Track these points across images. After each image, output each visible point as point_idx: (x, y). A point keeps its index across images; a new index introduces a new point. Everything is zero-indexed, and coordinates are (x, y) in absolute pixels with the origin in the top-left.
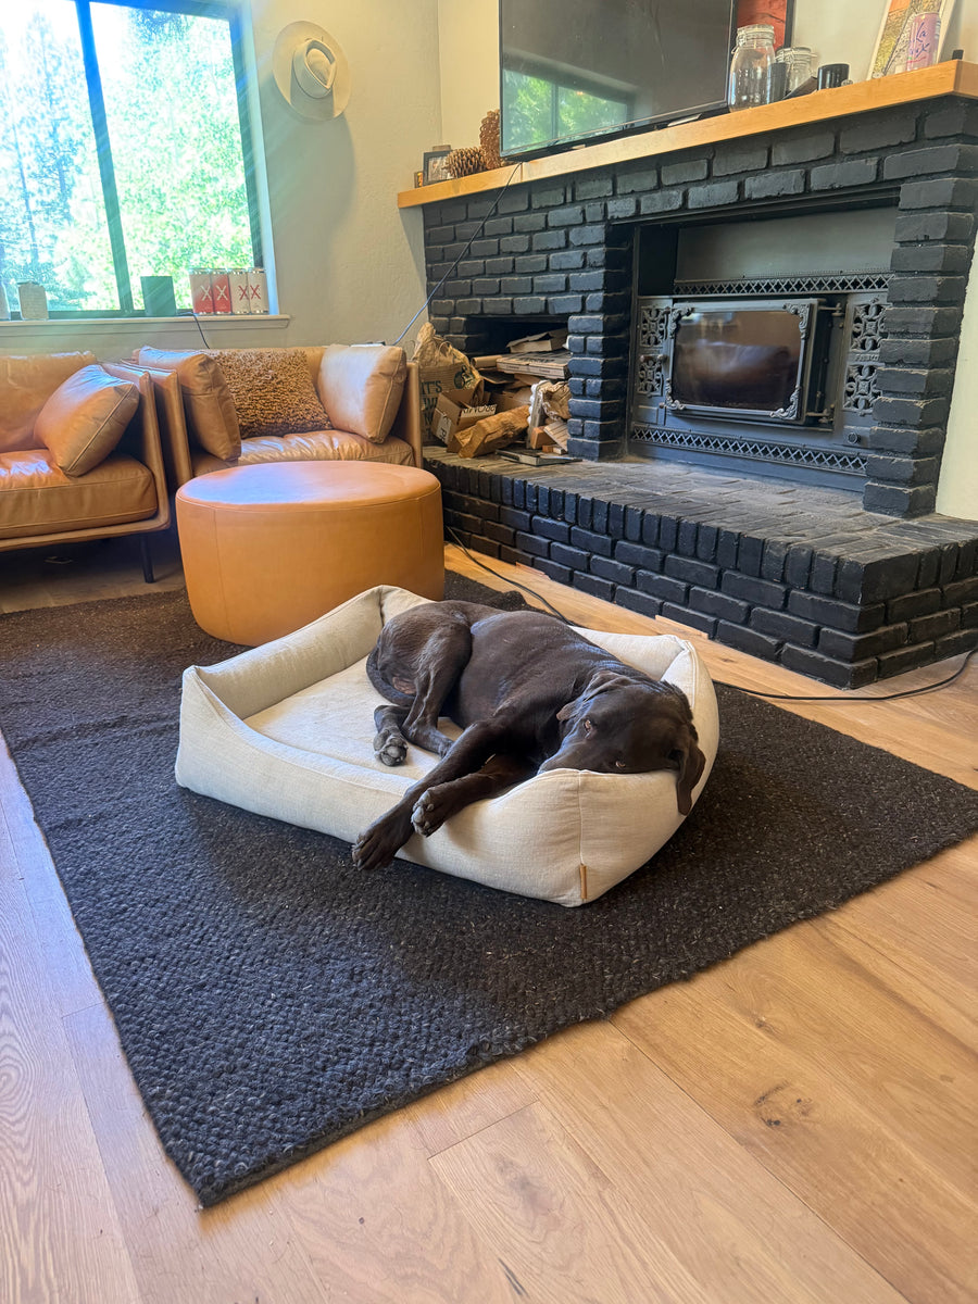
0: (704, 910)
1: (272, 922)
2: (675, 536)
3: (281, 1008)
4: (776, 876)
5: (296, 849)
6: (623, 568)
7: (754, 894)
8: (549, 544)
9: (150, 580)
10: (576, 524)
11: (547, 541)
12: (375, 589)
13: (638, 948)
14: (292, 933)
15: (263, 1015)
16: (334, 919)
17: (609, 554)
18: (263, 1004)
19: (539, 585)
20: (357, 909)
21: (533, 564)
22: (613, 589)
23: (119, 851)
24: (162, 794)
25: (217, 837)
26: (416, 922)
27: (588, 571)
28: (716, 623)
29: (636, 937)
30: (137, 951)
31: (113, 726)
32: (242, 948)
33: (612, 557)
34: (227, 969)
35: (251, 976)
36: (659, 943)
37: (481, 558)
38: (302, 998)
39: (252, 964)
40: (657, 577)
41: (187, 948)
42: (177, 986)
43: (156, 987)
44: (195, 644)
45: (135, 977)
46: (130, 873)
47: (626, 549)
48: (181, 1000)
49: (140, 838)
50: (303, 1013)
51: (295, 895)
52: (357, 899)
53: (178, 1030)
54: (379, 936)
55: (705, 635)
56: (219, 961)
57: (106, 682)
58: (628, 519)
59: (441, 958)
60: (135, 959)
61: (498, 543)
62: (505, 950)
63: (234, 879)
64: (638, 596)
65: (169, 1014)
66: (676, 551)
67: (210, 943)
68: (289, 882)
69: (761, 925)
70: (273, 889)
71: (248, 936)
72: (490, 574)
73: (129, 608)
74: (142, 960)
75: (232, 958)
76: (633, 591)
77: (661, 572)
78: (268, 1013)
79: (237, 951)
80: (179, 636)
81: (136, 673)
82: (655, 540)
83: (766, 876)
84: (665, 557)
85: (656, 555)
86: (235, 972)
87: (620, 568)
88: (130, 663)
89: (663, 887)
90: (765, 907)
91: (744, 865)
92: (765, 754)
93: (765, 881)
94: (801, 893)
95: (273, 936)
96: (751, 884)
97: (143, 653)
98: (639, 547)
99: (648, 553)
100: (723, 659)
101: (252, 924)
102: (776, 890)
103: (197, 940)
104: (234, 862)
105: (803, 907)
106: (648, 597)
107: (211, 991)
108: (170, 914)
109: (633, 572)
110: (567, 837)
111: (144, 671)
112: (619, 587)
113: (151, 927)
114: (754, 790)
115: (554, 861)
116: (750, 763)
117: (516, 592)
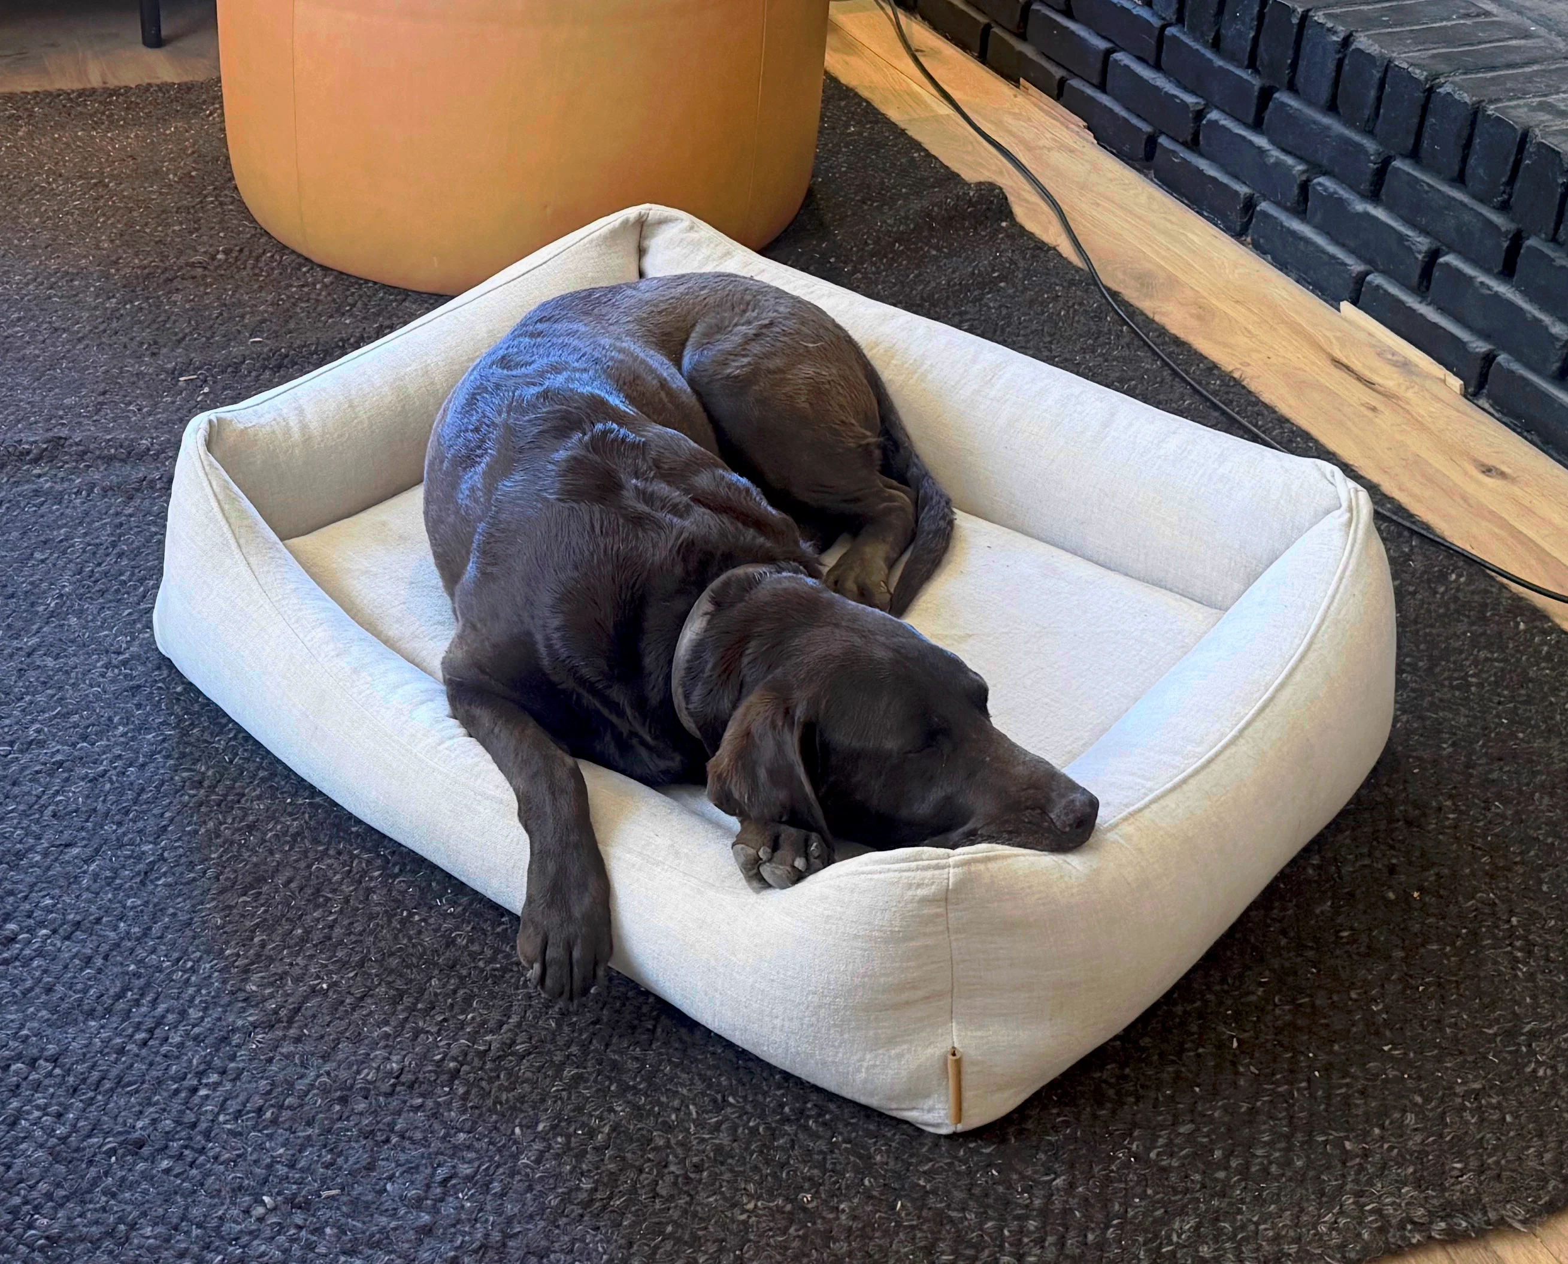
0: (1221, 1175)
1: (290, 1021)
2: (1416, 120)
3: (281, 1228)
4: (1410, 1119)
5: (364, 849)
6: (1278, 164)
7: (1345, 1157)
8: (1108, 53)
9: (155, 40)
10: (1180, 20)
11: (1102, 45)
12: (631, 213)
13: (1040, 1242)
14: (325, 1057)
15: (245, 1239)
16: (416, 1037)
17: (1250, 119)
18: (247, 1212)
19: (1058, 158)
20: (463, 1025)
21: (1059, 92)
22: (1249, 205)
23: (16, 790)
24: (116, 660)
25: (212, 788)
26: (577, 1079)
27: (1193, 144)
28: (1489, 359)
29: (1044, 1213)
30: (25, 1040)
31: (36, 461)
32: (223, 1072)
33: (1257, 126)
34: (190, 1117)
35: (233, 1142)
36: (1090, 1237)
37: (935, 53)
38: (324, 1214)
39: (238, 1114)
40: (1360, 206)
41: (121, 1051)
42: (89, 1136)
43: (51, 1133)
44: (227, 252)
45: (15, 1104)
46: (31, 849)
47: (1292, 119)
48: (93, 1172)
49: (60, 764)
50: (322, 1250)
51: (344, 964)
52: (468, 1000)
53: (82, 1239)
54: (498, 1101)
55: (1456, 383)
56: (177, 1092)
57: (33, 333)
58: (1306, 47)
59: (614, 1178)
60: (19, 1057)
61: (982, 19)
62: (751, 1187)
63: (231, 899)
64: (1307, 241)
65: (67, 1198)
66: (1414, 155)
67: (165, 1049)
68: (338, 931)
69: (1336, 1239)
70: (304, 940)
71: (239, 1046)
72: (945, 110)
73: (97, 124)
74: (33, 1063)
75: (203, 1092)
76: (1296, 225)
77: (1374, 196)
78: (254, 1234)
79: (214, 1078)
80: (197, 221)
81: (97, 317)
82: (1367, 112)
83: (1387, 1115)
84: (1386, 162)
85: (1366, 152)
86: (203, 1126)
87: (1272, 160)
88: (87, 287)
89: (1138, 1099)
90: (1359, 1194)
91: (1343, 1077)
92: (1494, 776)
93: (1382, 1127)
94: (1456, 1173)
95: (288, 1056)
96: (1347, 1130)
97: (116, 262)
98: (1326, 120)
99: (1348, 141)
100: (1483, 465)
101: (251, 1019)
102: (1399, 1154)
103: (141, 1036)
104: (237, 858)
105: (1447, 1211)
106: (1332, 249)
107: (152, 1159)
108: (99, 962)
109: (1304, 178)
110: (920, 994)
111: (114, 315)
112: (1264, 206)
113: (59, 988)
114: (1432, 878)
115: (891, 1041)
116: (1450, 797)
117: (992, 187)
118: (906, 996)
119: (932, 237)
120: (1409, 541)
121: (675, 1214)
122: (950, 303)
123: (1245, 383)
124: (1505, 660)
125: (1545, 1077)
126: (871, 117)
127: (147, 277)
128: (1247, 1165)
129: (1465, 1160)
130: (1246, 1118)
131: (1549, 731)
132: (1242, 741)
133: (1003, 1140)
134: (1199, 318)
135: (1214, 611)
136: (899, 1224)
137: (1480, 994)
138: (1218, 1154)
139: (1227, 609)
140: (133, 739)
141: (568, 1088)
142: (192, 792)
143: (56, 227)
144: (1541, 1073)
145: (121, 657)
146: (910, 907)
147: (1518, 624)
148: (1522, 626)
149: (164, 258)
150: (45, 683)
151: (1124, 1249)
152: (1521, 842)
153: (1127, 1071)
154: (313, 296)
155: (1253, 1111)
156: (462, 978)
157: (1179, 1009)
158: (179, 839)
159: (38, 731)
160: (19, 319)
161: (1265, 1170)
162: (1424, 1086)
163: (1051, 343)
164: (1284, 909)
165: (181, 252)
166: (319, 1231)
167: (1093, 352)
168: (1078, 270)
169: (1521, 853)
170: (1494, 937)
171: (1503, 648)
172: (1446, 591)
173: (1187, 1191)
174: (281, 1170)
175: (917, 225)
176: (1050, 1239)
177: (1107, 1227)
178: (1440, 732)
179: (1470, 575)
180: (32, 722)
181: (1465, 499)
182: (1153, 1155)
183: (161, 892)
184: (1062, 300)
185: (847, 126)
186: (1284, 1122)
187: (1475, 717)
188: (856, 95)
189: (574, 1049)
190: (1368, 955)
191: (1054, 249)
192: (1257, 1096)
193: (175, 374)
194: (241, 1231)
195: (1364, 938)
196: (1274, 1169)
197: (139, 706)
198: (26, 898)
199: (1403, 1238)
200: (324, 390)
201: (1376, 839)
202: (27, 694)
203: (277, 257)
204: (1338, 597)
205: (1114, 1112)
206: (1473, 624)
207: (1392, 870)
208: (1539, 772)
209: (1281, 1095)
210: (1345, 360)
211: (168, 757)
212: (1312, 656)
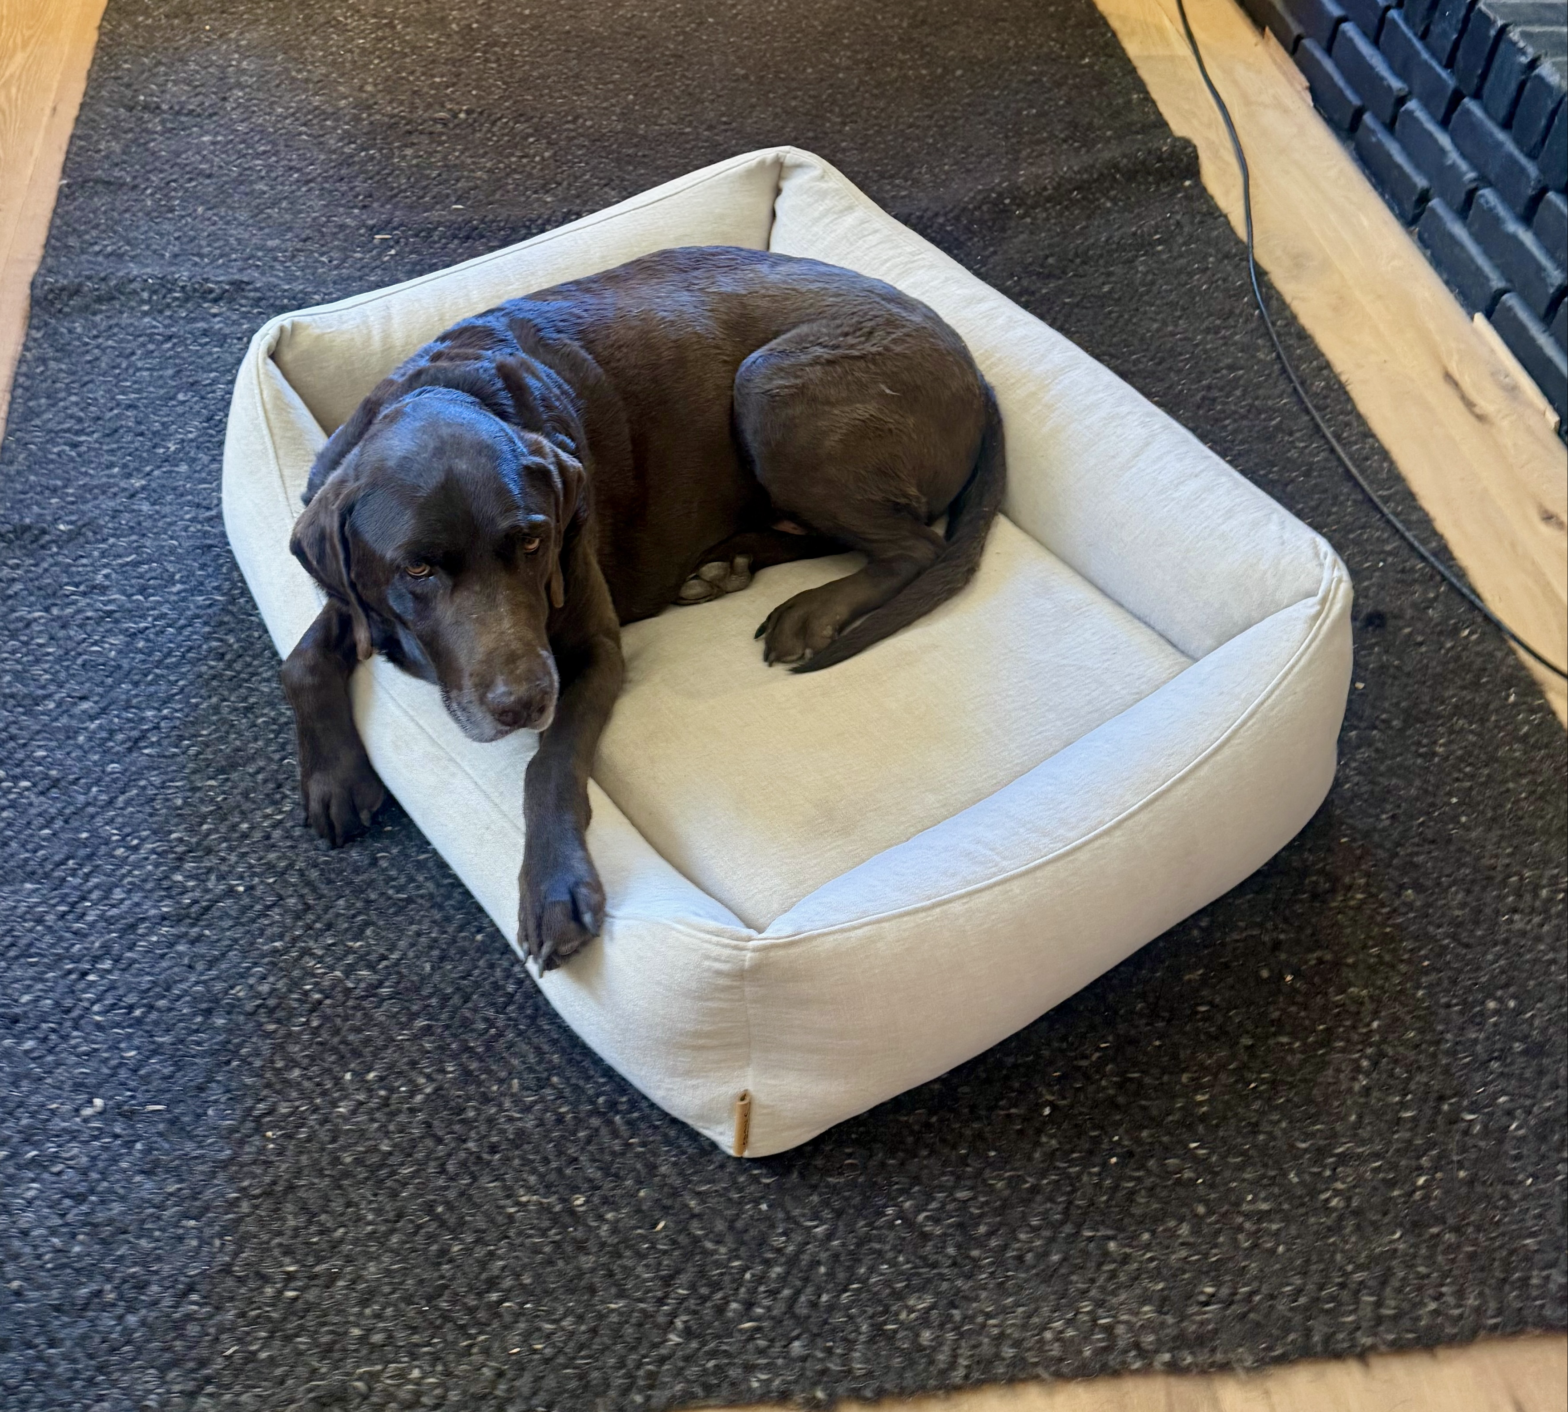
0: (975, 1253)
1: (197, 919)
3: (99, 1134)
4: (1184, 1230)
6: (1453, 166)
7: (1103, 1260)
8: (1340, 21)
10: (1400, 6)
11: (1337, 12)
13: (775, 1294)
17: (1441, 117)
19: (1270, 118)
21: (1293, 48)
22: (1424, 198)
23: (62, 633)
26: (425, 1032)
27: (1390, 127)
29: (792, 1262)
31: (215, 301)
32: (117, 961)
33: (1445, 125)
34: (68, 1002)
36: (824, 1298)
39: (111, 1008)
40: (1513, 226)
41: (40, 920)
44: (469, 112)
46: (50, 696)
47: (1474, 126)
49: (109, 613)
51: (269, 869)
52: (363, 927)
55: (1553, 418)
56: (68, 974)
57: (271, 168)
62: (533, 1180)
63: (199, 781)
64: (1462, 246)
67: (77, 926)
68: (279, 833)
70: (245, 836)
71: (142, 936)
72: (1185, 50)
76: (1457, 229)
77: (1525, 221)
78: (74, 1135)
79: (107, 964)
80: (458, 75)
81: (331, 161)
82: (1535, 138)
83: (1162, 1221)
84: (1544, 191)
85: (1528, 177)
86: (75, 1013)
87: (1449, 162)
88: (335, 128)
89: (932, 1152)
90: (1100, 1304)
91: (1138, 1169)
92: (1420, 859)
93: (1153, 1233)
94: (1202, 1298)
95: (181, 955)
96: (1117, 1229)
97: (369, 107)
98: (1501, 136)
99: (1515, 162)
100: (1546, 511)
101: (165, 909)
102: (1157, 1268)
103: (63, 908)
104: (222, 739)
105: (1180, 1342)
106: (1482, 261)
107: (20, 1038)
108: (58, 824)
109: (1473, 185)
110: (715, 1042)
111: (348, 161)
112: (1435, 203)
113: (14, 845)
114: (1313, 962)
115: (688, 1074)
116: (1368, 875)
117: (1187, 143)
118: (701, 1042)
119: (1112, 188)
120: (1438, 586)
121: (451, 1195)
122: (1101, 262)
123: (1349, 388)
124: (1479, 735)
125: (1335, 1209)
126: (1109, 51)
127: (391, 127)
128: (1005, 1247)
129: (1218, 1285)
130: (1024, 1196)
131: (1494, 819)
132: (1118, 833)
133: (788, 1171)
134: (1335, 309)
135: (1183, 659)
136: (653, 1247)
137: (1309, 1101)
138: (982, 1229)
139: (1196, 660)
140: (184, 600)
141: (415, 1038)
142: (213, 663)
143: (334, 63)
144: (1334, 1202)
145: (208, 514)
146: (706, 974)
147: (1508, 696)
148: (1512, 698)
149: (413, 108)
150: (132, 528)
151: (851, 1318)
152: (1416, 938)
153: (934, 1119)
154: (528, 169)
155: (1035, 1190)
156: (368, 902)
157: (1010, 1060)
158: (181, 710)
159: (106, 576)
160: (265, 152)
161: (1020, 1259)
162: (1213, 1196)
163: (1180, 318)
164: (1153, 971)
165: (429, 106)
166: (129, 1144)
167: (1216, 333)
168: (1238, 241)
169: (1412, 950)
170: (1348, 1041)
171: (1483, 721)
172: (1452, 648)
173: (934, 1265)
174: (123, 1074)
175: (1102, 174)
176: (786, 1292)
177: (845, 1290)
178: (1384, 800)
179: (1483, 634)
180: (105, 566)
181: (1513, 545)
182: (921, 1217)
183: (143, 761)
184: (1209, 273)
185: (1083, 57)
186: (1060, 1208)
187: (1426, 791)
188: (1106, 24)
189: (434, 1001)
190: (1216, 1039)
191: (1226, 216)
192: (1043, 1174)
193: (373, 230)
194: (64, 1130)
195: (1219, 1019)
196: (1029, 1257)
197: (203, 567)
198: (25, 745)
199: (1124, 1363)
200: (419, 300)
201: (1274, 909)
202: (113, 536)
203: (511, 124)
204: (1277, 693)
205: (902, 1164)
206: (1463, 688)
207: (1277, 946)
208: (1464, 865)
209: (1069, 1177)
210: (1457, 376)
211: (206, 624)
212: (1227, 751)
